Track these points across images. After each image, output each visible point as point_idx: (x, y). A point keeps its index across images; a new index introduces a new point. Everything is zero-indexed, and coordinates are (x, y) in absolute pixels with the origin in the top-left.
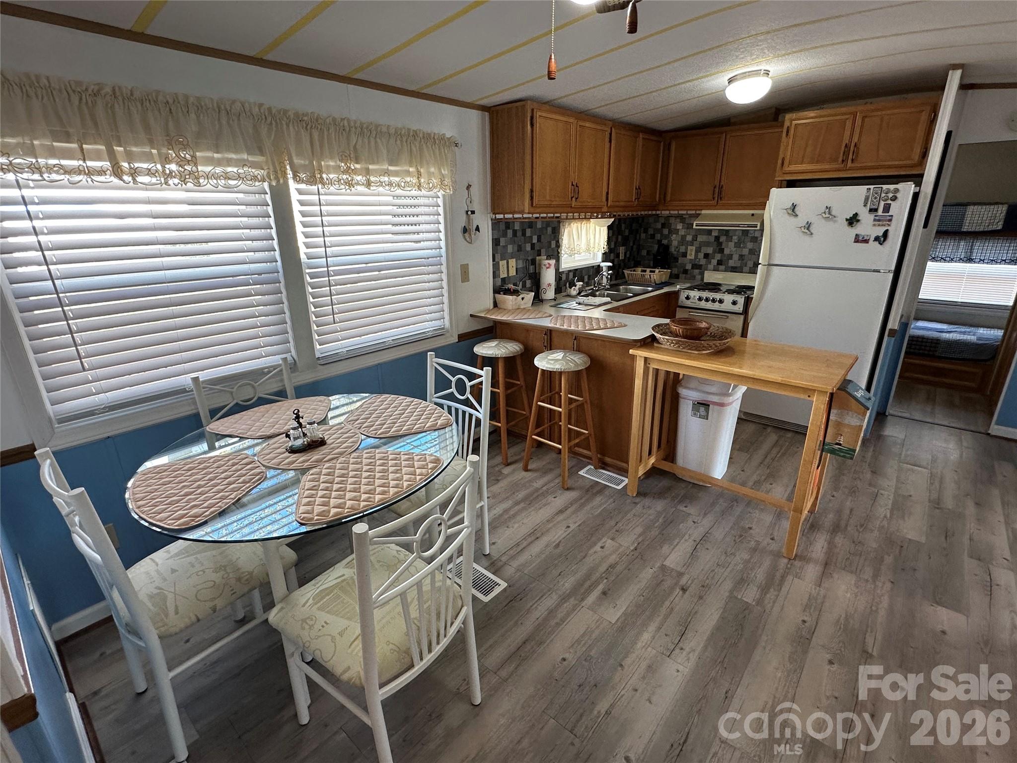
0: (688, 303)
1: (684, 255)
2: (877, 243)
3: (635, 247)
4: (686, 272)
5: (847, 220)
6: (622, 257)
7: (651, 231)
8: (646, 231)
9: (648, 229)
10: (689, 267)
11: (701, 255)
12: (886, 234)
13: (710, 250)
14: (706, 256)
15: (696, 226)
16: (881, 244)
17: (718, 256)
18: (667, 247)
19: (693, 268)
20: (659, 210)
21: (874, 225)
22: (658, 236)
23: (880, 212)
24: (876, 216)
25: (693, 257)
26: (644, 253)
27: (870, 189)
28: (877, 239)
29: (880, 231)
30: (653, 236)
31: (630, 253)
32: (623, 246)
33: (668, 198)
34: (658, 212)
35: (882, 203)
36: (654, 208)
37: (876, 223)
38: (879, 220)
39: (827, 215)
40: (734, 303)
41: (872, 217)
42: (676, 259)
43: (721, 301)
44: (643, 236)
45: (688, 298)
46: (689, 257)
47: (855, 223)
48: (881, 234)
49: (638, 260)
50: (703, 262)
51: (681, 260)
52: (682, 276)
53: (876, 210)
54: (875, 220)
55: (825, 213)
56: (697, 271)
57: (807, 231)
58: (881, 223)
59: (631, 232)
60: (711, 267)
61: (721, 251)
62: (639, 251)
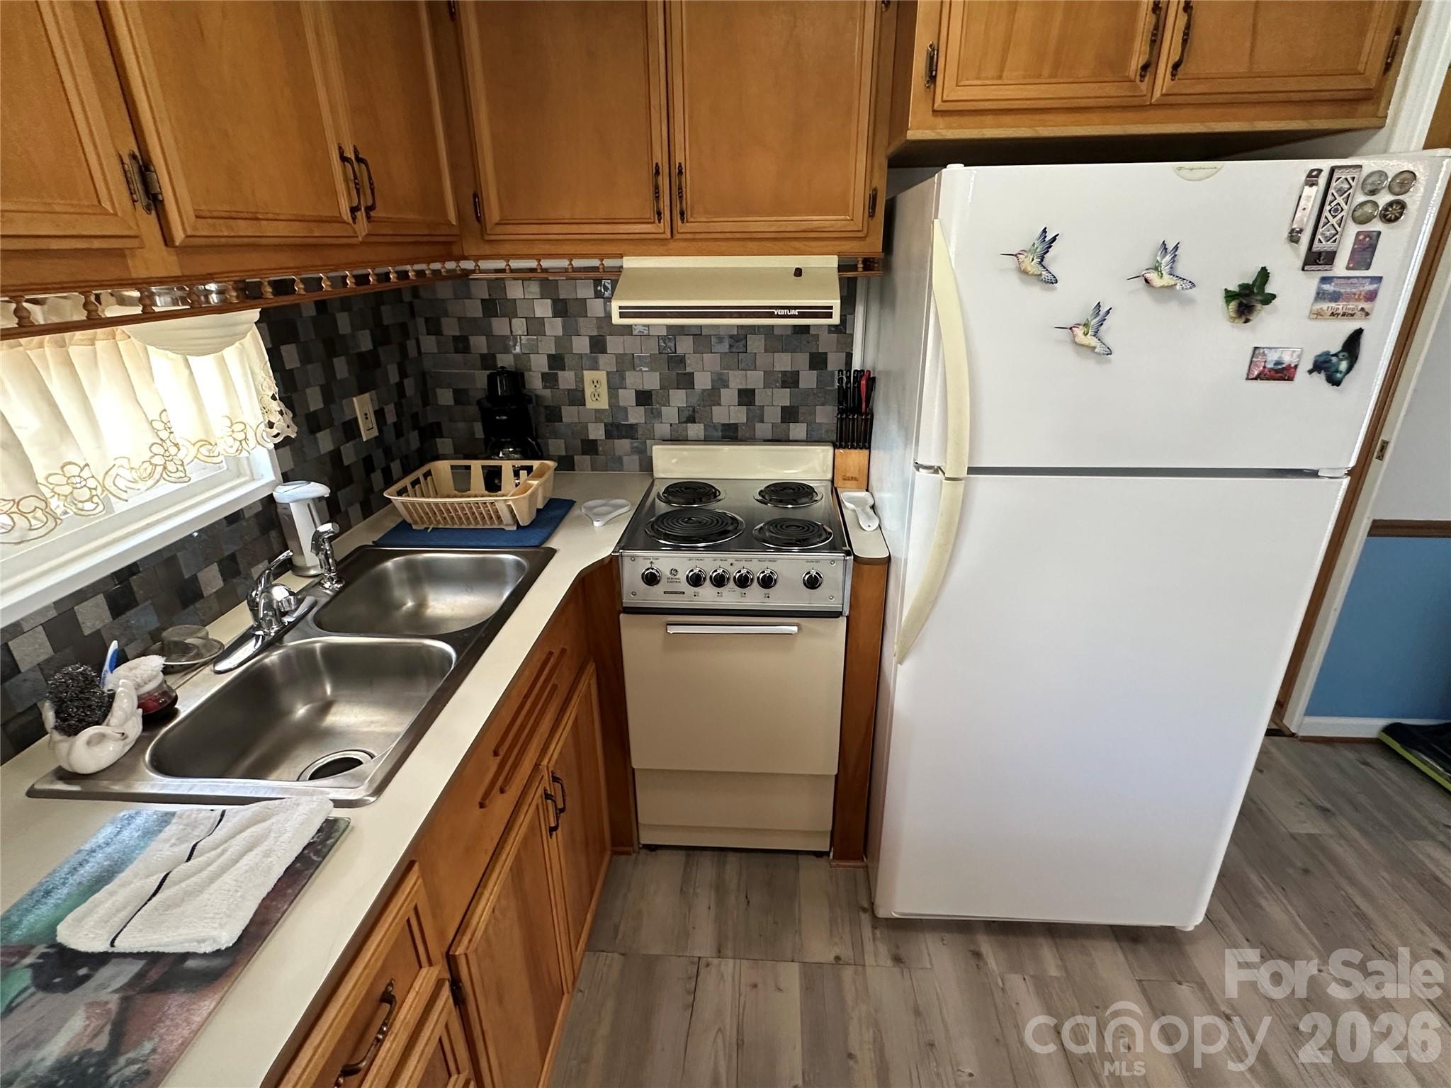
0: (656, 596)
1: (577, 398)
2: (1320, 378)
3: (409, 383)
4: (590, 447)
5: (1230, 296)
6: (367, 430)
7: (451, 328)
8: (434, 328)
9: (438, 320)
10: (597, 432)
11: (627, 397)
12: (1352, 344)
13: (651, 381)
14: (644, 398)
15: (622, 315)
16: (1336, 383)
17: (679, 398)
18: (516, 377)
19: (609, 435)
20: (466, 258)
21: (1319, 315)
22: (479, 343)
23: (1340, 267)
24: (1324, 280)
25: (603, 404)
26: (445, 397)
27: (1320, 171)
28: (1323, 366)
29: (1332, 336)
30: (461, 344)
31: (399, 407)
32: (362, 392)
33: (493, 212)
34: (468, 265)
35: (1352, 230)
36: (448, 249)
37: (1326, 306)
38: (1335, 297)
39: (1167, 280)
40: (813, 583)
41: (1311, 282)
42: (554, 415)
43: (767, 582)
44: (429, 343)
45: (651, 579)
46: (591, 404)
47: (1259, 306)
48: (1335, 346)
49: (431, 420)
50: (636, 416)
51: (569, 414)
52: (582, 460)
53: (1330, 257)
54: (1320, 296)
55: (1157, 268)
56: (623, 445)
57: (1093, 341)
58: (1340, 306)
59: (381, 336)
60: (663, 429)
61: (686, 381)
62: (426, 397)
